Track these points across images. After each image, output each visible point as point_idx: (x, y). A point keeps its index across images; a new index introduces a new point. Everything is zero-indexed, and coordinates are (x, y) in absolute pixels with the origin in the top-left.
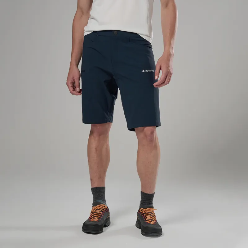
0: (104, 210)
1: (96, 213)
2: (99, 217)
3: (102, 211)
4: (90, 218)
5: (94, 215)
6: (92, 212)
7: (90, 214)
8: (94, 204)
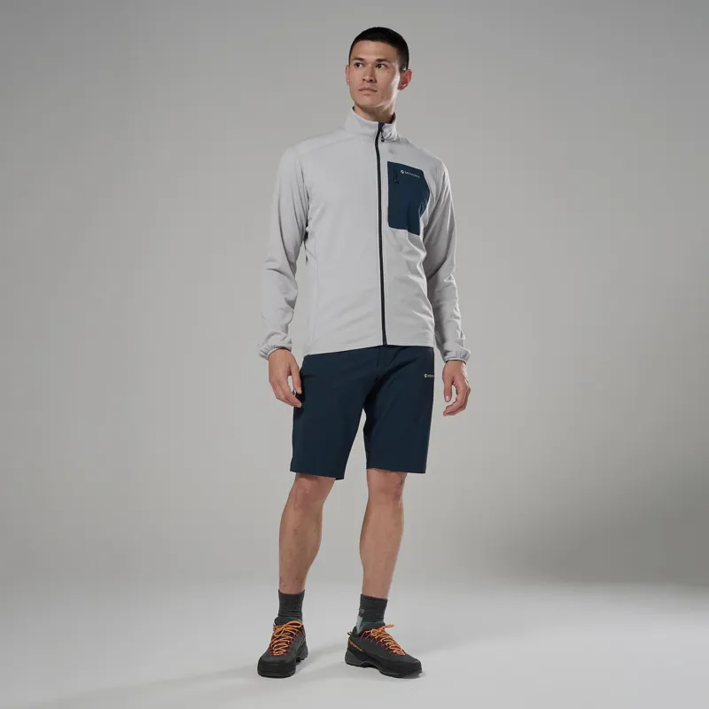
0: (295, 631)
1: (280, 640)
2: (287, 646)
3: (292, 635)
4: (270, 649)
5: (279, 642)
6: (273, 637)
7: (270, 642)
8: (278, 622)
